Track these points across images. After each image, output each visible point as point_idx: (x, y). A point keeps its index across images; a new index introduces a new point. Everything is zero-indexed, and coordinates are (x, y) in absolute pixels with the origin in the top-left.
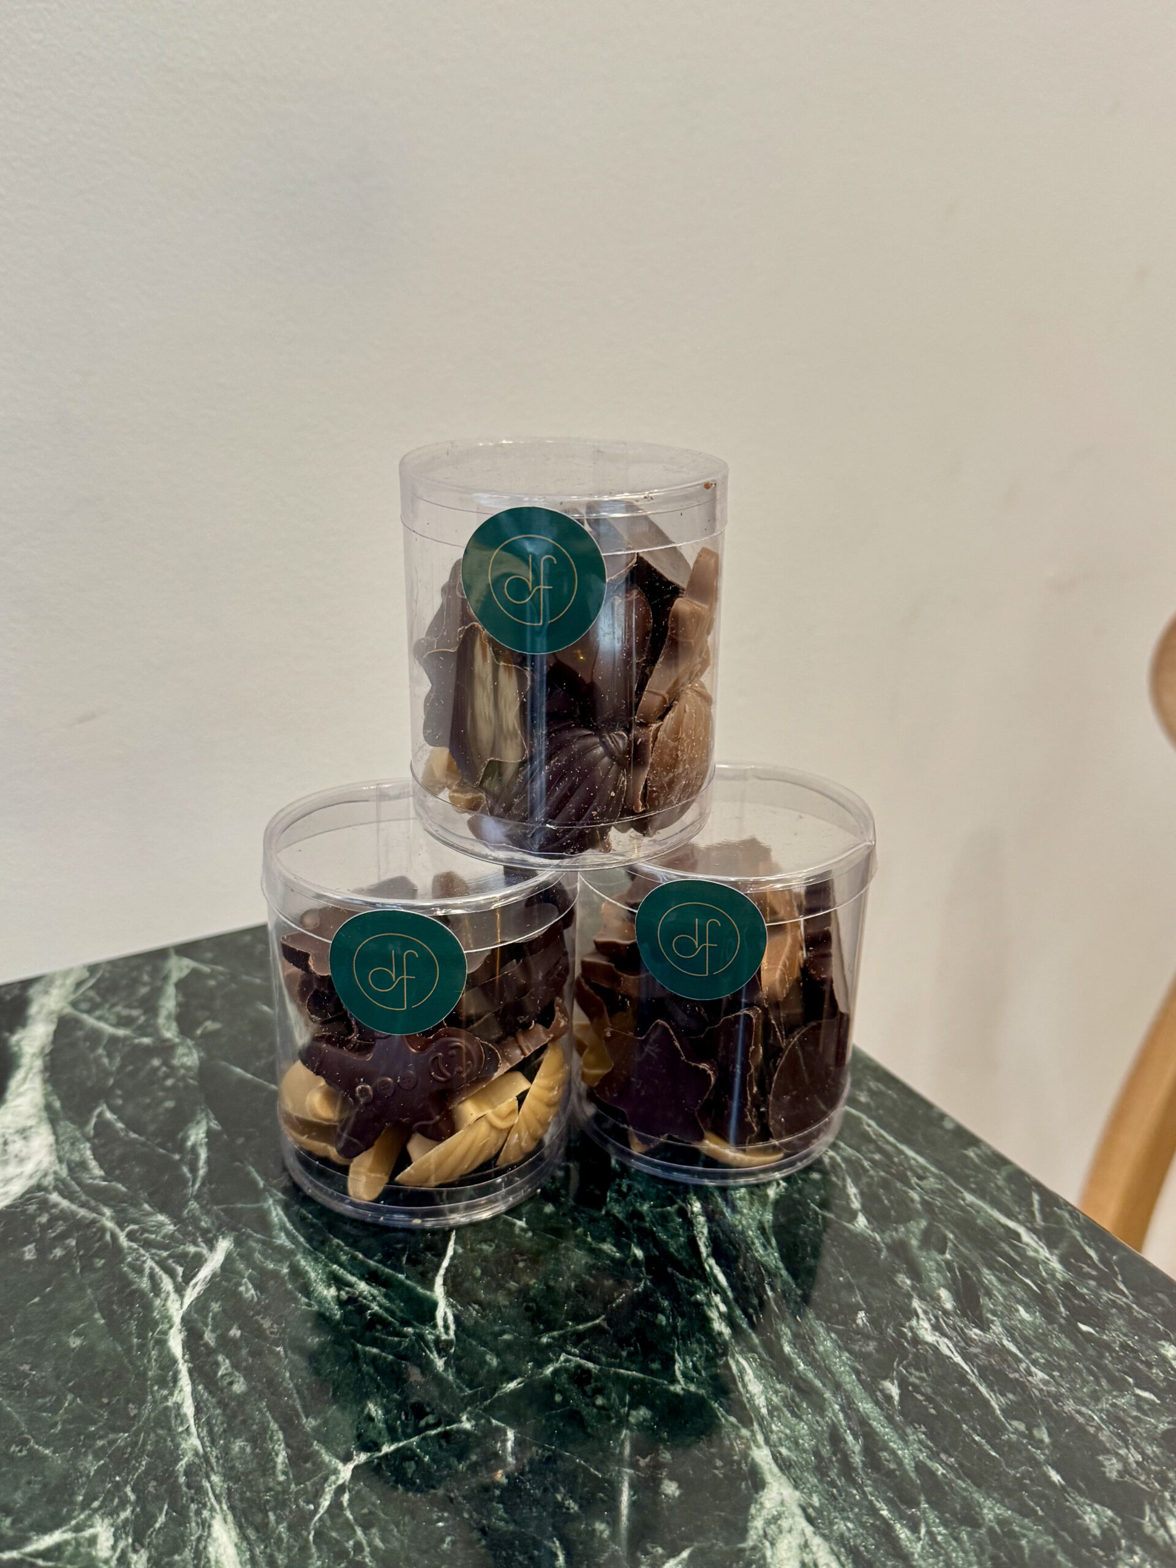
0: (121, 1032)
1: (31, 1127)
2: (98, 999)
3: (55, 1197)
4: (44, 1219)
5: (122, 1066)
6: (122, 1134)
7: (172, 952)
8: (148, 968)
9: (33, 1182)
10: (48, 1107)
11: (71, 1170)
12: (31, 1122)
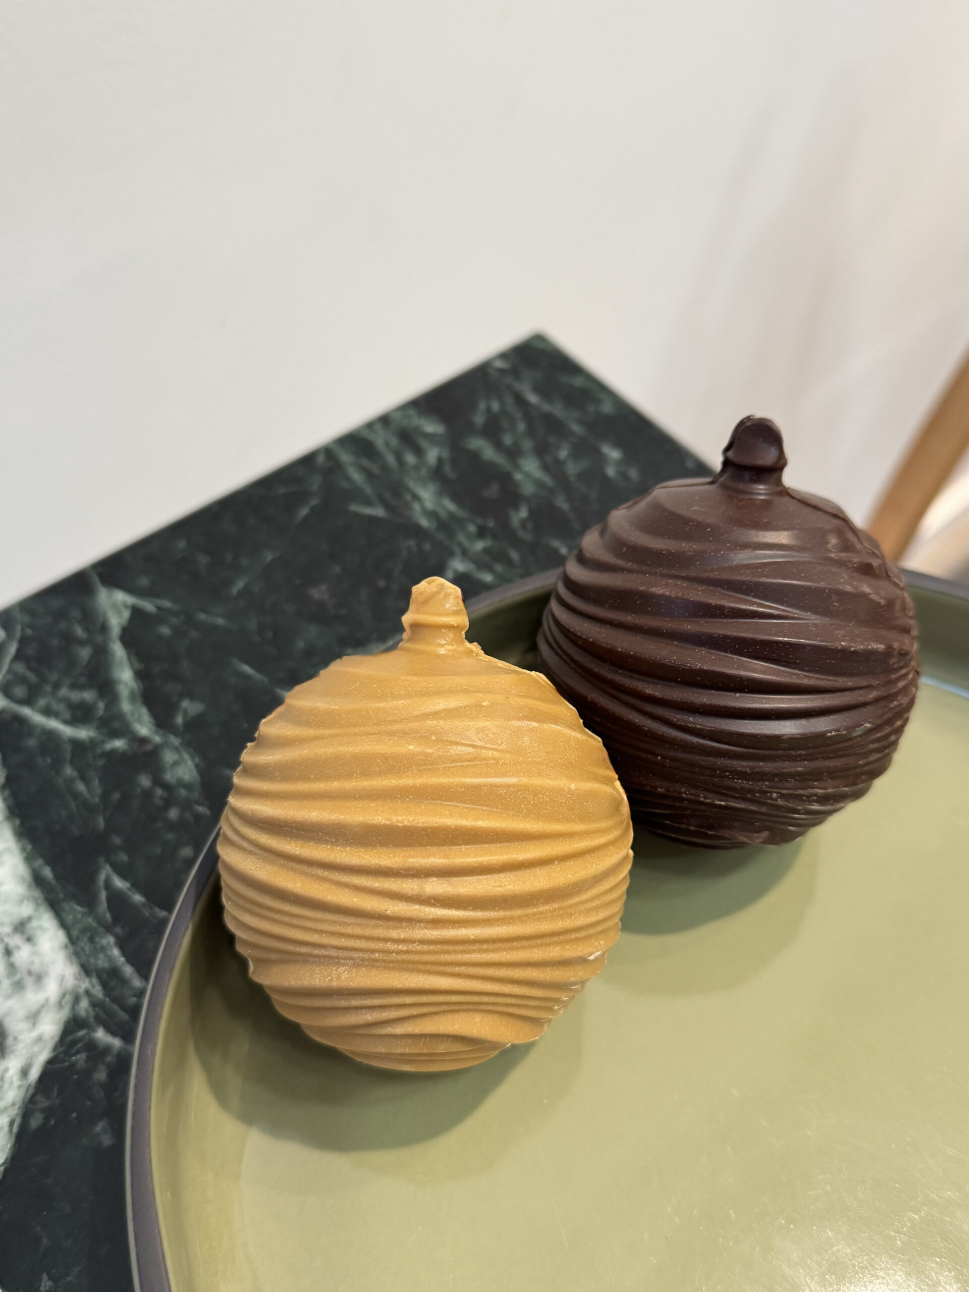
0: (83, 733)
1: (30, 919)
2: (32, 677)
5: (105, 796)
8: (76, 613)
12: (26, 910)
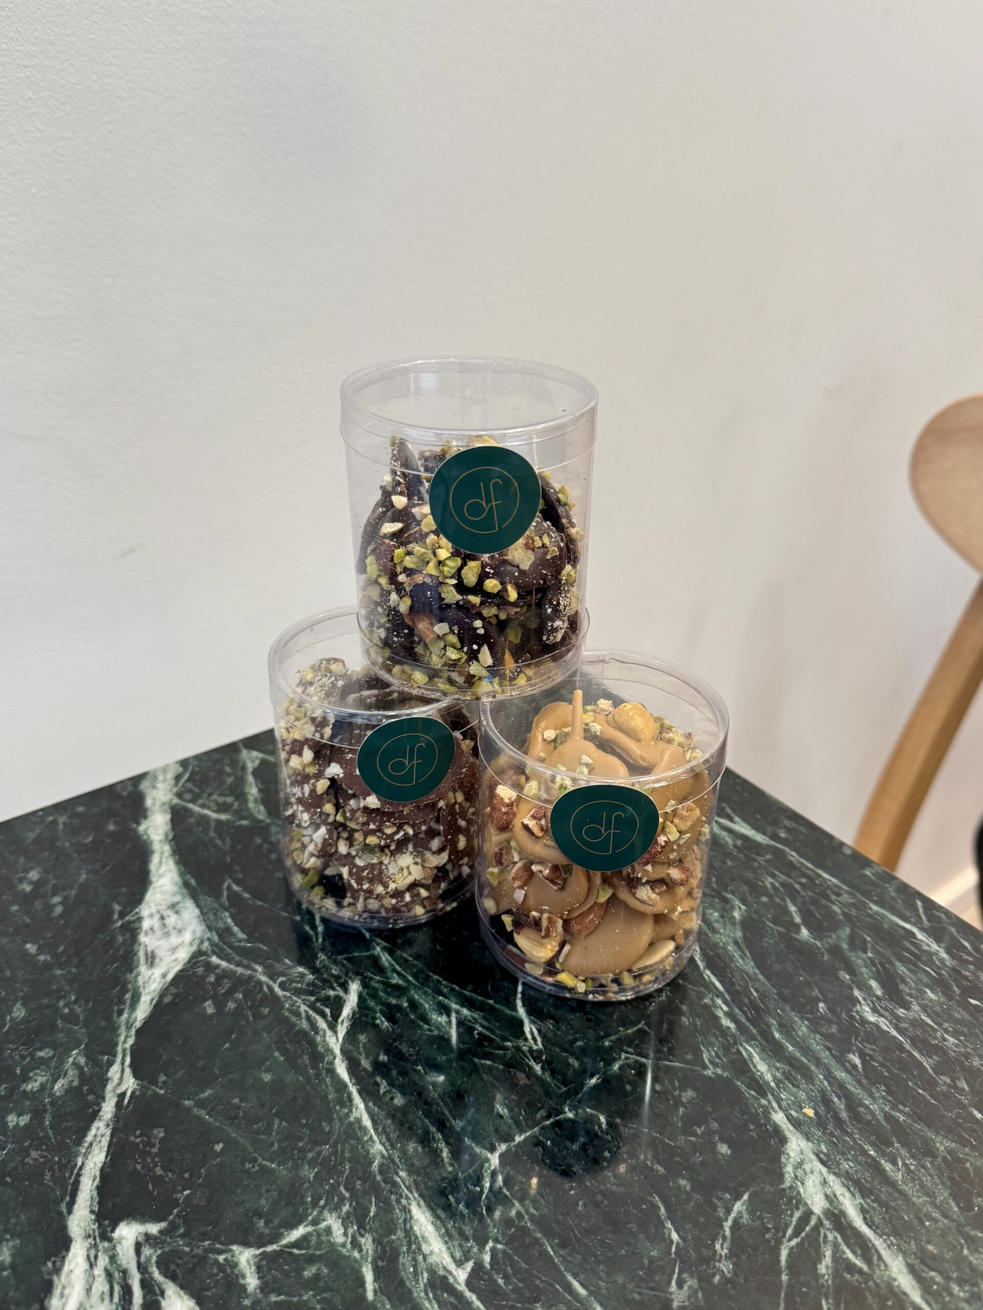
3: (214, 959)
4: (212, 978)
6: (250, 902)
7: (241, 746)
9: (194, 948)
10: (186, 884)
11: (220, 936)
